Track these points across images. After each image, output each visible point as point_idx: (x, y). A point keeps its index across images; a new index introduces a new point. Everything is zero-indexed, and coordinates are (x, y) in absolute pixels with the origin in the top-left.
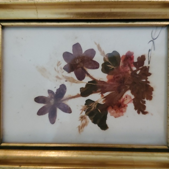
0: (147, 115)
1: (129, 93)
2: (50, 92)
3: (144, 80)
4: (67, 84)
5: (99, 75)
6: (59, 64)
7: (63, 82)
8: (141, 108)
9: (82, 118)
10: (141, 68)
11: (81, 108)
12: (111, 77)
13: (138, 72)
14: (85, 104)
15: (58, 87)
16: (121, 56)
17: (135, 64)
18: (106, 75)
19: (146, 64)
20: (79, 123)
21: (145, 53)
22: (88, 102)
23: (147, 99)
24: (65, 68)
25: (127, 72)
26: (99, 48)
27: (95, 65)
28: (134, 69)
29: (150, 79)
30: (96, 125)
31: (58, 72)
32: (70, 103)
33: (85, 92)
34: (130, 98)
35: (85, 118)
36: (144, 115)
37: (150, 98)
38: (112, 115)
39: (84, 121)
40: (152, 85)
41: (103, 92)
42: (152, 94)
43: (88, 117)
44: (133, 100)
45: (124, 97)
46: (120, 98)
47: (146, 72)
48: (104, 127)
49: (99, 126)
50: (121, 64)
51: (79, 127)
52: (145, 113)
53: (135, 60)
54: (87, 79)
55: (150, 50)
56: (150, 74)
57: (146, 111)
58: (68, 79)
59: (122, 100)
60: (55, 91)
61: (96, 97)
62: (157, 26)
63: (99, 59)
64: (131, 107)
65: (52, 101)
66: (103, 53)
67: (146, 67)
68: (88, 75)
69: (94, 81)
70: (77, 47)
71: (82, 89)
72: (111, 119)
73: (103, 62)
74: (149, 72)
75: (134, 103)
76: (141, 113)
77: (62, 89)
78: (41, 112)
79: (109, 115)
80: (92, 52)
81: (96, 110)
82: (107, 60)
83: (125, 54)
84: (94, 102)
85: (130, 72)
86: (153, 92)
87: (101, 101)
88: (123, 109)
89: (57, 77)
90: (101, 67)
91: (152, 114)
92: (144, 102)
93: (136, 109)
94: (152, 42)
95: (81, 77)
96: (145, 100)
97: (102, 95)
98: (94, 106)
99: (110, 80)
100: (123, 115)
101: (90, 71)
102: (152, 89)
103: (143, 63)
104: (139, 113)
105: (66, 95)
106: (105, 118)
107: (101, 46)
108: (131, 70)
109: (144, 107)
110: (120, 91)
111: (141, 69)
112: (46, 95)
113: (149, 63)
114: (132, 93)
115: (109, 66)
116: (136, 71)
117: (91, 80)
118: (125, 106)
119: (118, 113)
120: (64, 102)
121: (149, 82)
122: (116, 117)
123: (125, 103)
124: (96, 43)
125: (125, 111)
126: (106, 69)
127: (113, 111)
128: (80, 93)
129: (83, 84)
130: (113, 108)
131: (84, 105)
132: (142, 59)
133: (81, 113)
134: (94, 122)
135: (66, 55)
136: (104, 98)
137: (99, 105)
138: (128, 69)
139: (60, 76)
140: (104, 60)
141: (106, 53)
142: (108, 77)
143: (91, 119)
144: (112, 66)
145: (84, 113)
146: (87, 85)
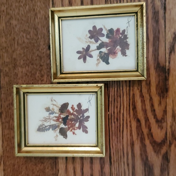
0: (127, 57)
1: (118, 47)
2: (83, 48)
3: (125, 41)
4: (91, 45)
5: (105, 39)
6: (87, 35)
7: (89, 44)
8: (124, 54)
9: (98, 60)
11: (97, 55)
12: (110, 40)
13: (122, 37)
15: (87, 46)
16: (114, 30)
17: (121, 34)
18: (108, 39)
19: (126, 33)
20: (97, 62)
21: (125, 28)
22: (100, 52)
23: (127, 49)
24: (89, 37)
25: (117, 37)
26: (104, 27)
27: (103, 35)
28: (121, 36)
29: (128, 40)
30: (104, 63)
31: (86, 39)
32: (92, 53)
33: (99, 48)
34: (119, 49)
35: (99, 60)
36: (125, 57)
37: (128, 49)
39: (99, 61)
40: (129, 43)
41: (107, 47)
42: (129, 47)
43: (100, 59)
44: (121, 50)
45: (116, 49)
46: (115, 50)
47: (126, 37)
48: (108, 63)
49: (105, 63)
50: (115, 34)
51: (97, 64)
52: (126, 56)
53: (121, 32)
54: (99, 42)
55: (127, 27)
56: (128, 38)
57: (126, 55)
58: (91, 42)
59: (115, 51)
60: (85, 48)
61: (104, 50)
62: (130, 16)
63: (105, 32)
64: (119, 53)
65: (84, 53)
66: (106, 29)
67: (126, 35)
68: (100, 40)
69: (103, 42)
70: (94, 27)
71: (97, 47)
72: (111, 60)
73: (106, 34)
74: (127, 37)
75: (121, 51)
76: (124, 56)
77: (89, 47)
78: (79, 58)
79: (110, 58)
80: (101, 29)
81: (104, 56)
82: (108, 33)
83: (116, 29)
84: (103, 52)
85: (119, 38)
86: (129, 46)
87: (106, 52)
88: (116, 55)
89: (86, 42)
90: (105, 36)
91: (129, 56)
92: (126, 51)
93: (122, 54)
94: (128, 23)
95: (97, 41)
96: (126, 50)
97: (107, 49)
98: (103, 54)
99: (110, 42)
101: (101, 38)
102: (129, 45)
103: (124, 33)
104: (123, 56)
105: (90, 50)
106: (108, 59)
107: (106, 26)
108: (119, 36)
109: (126, 53)
110: (114, 46)
111: (124, 36)
112: (81, 50)
113: (127, 33)
114: (120, 47)
115: (109, 35)
117: (101, 42)
118: (117, 53)
119: (114, 57)
120: (89, 53)
121: (127, 42)
122: (113, 59)
123: (117, 52)
124: (103, 25)
126: (108, 37)
127: (112, 56)
128: (96, 48)
129: (98, 44)
130: (111, 54)
131: (98, 54)
132: (124, 31)
133: (97, 58)
134: (103, 61)
135: (90, 31)
137: (105, 53)
138: (118, 36)
139: (87, 41)
140: (107, 32)
141: (108, 29)
142: (109, 40)
143: (102, 60)
144: (110, 35)
145: (99, 57)
146: (100, 45)
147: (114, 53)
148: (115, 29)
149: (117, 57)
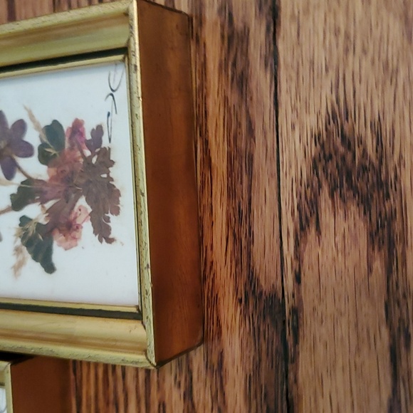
0: (114, 244)
1: (82, 202)
3: (105, 176)
5: (33, 167)
8: (103, 233)
9: (17, 250)
10: (98, 150)
11: (14, 232)
12: (53, 171)
13: (94, 160)
14: (20, 225)
16: (65, 128)
17: (89, 145)
18: (44, 168)
19: (105, 143)
20: (14, 260)
21: (102, 120)
22: (24, 220)
23: (112, 214)
25: (76, 161)
26: (32, 117)
27: (27, 151)
28: (88, 153)
29: (113, 172)
30: (39, 264)
33: (18, 202)
34: (86, 210)
35: (21, 251)
36: (109, 245)
37: (116, 211)
38: (60, 244)
39: (21, 257)
40: (117, 185)
41: (43, 202)
42: (118, 202)
43: (25, 249)
44: (90, 215)
45: (76, 209)
46: (70, 213)
47: (106, 160)
48: (49, 268)
49: (43, 265)
50: (67, 145)
51: (14, 267)
52: (110, 241)
54: (19, 178)
55: (109, 114)
56: (113, 163)
57: (111, 236)
59: (73, 216)
61: (34, 211)
63: (33, 137)
64: (87, 228)
66: (37, 127)
67: (105, 148)
68: (20, 169)
69: (29, 181)
71: (12, 197)
73: (40, 143)
74: (112, 158)
75: (92, 220)
76: (104, 240)
80: (21, 125)
81: (35, 236)
82: (45, 140)
83: (71, 126)
84: (31, 220)
85: (81, 161)
86: (120, 199)
87: (43, 220)
88: (76, 234)
90: (36, 153)
91: (122, 244)
92: (108, 220)
93: (95, 233)
94: (111, 97)
96: (109, 215)
97: (43, 207)
98: (32, 228)
99: (52, 179)
100: (76, 245)
101: (22, 162)
102: (118, 193)
103: (100, 141)
104: (100, 240)
106: (50, 251)
107: (35, 113)
108: (83, 156)
109: (108, 229)
110: (68, 201)
111: (98, 153)
113: (110, 140)
114: (87, 200)
115: (48, 150)
116: (91, 157)
118: (78, 227)
119: (68, 243)
121: (112, 180)
122: (66, 250)
123: (78, 221)
124: (25, 108)
125: (80, 238)
126: (45, 158)
127: (62, 238)
128: (10, 204)
129: (13, 189)
130: (60, 231)
131: (18, 227)
132: (98, 131)
133: (15, 242)
134: (35, 258)
136: (47, 212)
137: (39, 225)
138: (79, 154)
141: (42, 126)
142: (48, 172)
143: (30, 253)
144: (52, 151)
145: (19, 242)
146: (20, 189)
147: (69, 228)
148: (67, 124)
149: (80, 243)
